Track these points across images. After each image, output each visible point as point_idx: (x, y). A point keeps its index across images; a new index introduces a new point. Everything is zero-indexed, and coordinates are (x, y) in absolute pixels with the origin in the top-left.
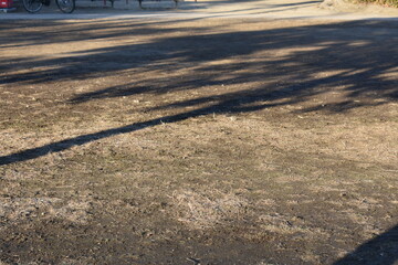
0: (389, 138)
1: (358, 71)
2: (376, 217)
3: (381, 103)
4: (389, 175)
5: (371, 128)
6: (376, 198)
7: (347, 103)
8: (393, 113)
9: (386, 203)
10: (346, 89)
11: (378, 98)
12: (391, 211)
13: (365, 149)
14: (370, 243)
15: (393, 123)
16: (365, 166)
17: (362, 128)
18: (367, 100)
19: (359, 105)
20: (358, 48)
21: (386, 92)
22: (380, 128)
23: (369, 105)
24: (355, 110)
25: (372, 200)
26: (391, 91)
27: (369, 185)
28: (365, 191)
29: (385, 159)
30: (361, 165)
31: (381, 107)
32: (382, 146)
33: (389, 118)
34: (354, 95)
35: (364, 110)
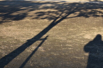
0: (12, 30)
1: (5, 13)
2: (6, 50)
3: (11, 21)
4: (11, 40)
5: (7, 28)
6: (7, 46)
7: (1, 21)
8: (13, 24)
9: (9, 47)
10: (1, 18)
11: (10, 20)
12: (10, 49)
13: (5, 33)
14: (4, 57)
15: (13, 26)
16: (5, 38)
17: (5, 28)
18: (7, 21)
19: (5, 22)
20: (6, 7)
21: (12, 18)
22: (9, 28)
23: (7, 22)
24: (4, 23)
25: (6, 46)
26: (13, 18)
27: (5, 43)
28: (4, 44)
29: (10, 36)
30: (4, 37)
31: (10, 22)
32: (10, 32)
33: (12, 25)
34: (4, 19)
35: (6, 23)
